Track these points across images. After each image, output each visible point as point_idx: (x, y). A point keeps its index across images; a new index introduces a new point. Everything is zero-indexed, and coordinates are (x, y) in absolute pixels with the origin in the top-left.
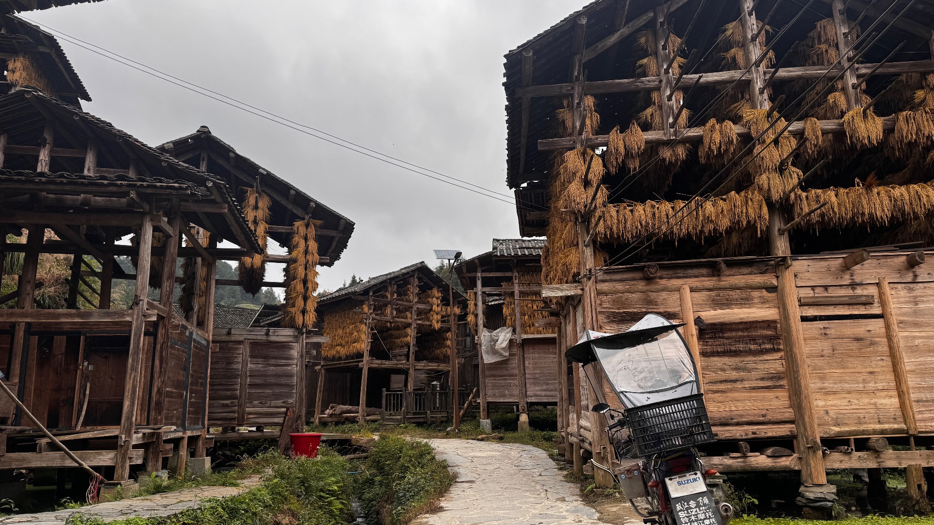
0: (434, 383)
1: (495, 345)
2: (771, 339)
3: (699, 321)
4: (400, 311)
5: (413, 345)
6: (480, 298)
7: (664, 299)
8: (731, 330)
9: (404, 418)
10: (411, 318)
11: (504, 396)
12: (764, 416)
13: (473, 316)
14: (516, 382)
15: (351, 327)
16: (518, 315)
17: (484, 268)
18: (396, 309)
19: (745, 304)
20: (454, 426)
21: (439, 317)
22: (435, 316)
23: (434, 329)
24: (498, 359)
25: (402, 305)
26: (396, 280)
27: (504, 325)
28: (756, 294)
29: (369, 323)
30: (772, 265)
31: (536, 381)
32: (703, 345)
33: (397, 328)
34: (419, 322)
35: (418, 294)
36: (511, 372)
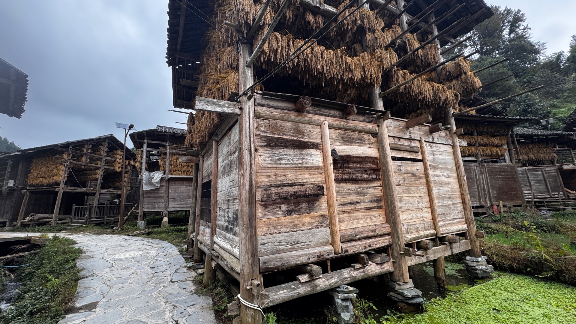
0: (116, 200)
1: (151, 180)
2: (376, 171)
3: (334, 153)
4: (92, 160)
5: (101, 180)
6: (145, 154)
7: (310, 131)
8: (354, 162)
9: (87, 221)
10: (101, 164)
11: (155, 208)
12: (374, 231)
13: (139, 164)
14: (163, 200)
15: (53, 167)
16: (167, 164)
17: (148, 138)
18: (89, 158)
19: (361, 143)
20: (119, 226)
21: (120, 165)
22: (118, 165)
23: (116, 171)
24: (153, 188)
25: (94, 157)
26: (92, 142)
27: (159, 170)
28: (366, 137)
29: (67, 165)
30: (375, 118)
31: (174, 200)
32: (336, 173)
33: (91, 170)
34: (106, 167)
35: (107, 152)
36: (160, 195)
